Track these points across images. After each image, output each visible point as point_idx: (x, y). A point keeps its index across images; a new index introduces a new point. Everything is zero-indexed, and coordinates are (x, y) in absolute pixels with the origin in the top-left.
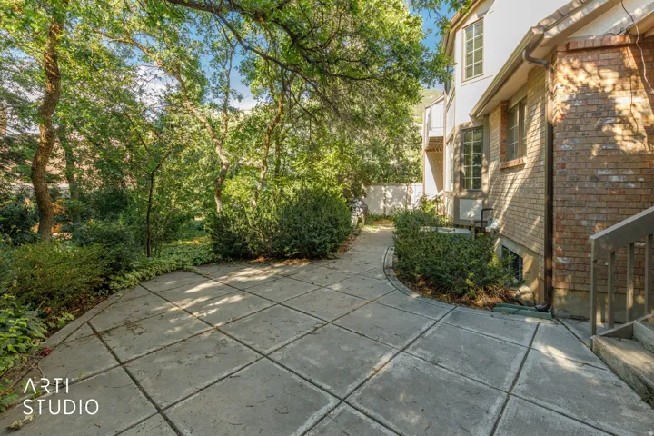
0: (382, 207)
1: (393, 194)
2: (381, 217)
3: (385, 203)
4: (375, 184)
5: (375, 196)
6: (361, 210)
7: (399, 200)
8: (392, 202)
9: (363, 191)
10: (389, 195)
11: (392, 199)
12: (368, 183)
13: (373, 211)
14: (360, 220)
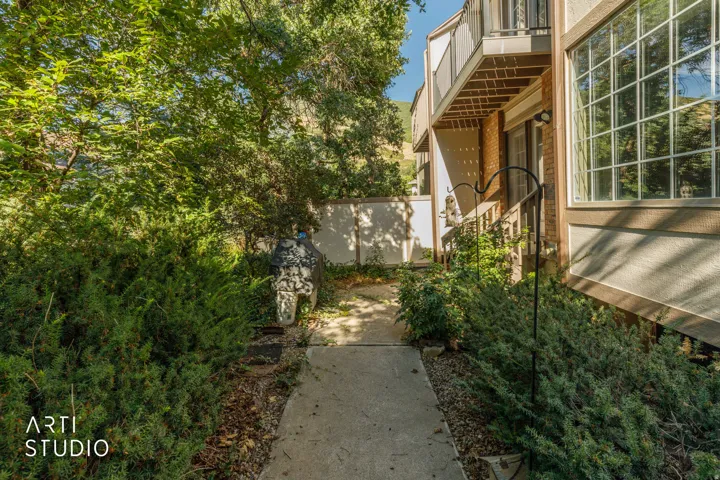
0: (352, 248)
1: (373, 219)
2: (351, 269)
3: (357, 237)
4: (335, 202)
5: (337, 226)
6: (306, 272)
7: (386, 231)
8: (371, 235)
9: (311, 217)
10: (366, 221)
11: (373, 230)
12: (320, 201)
13: (335, 259)
14: (303, 300)
